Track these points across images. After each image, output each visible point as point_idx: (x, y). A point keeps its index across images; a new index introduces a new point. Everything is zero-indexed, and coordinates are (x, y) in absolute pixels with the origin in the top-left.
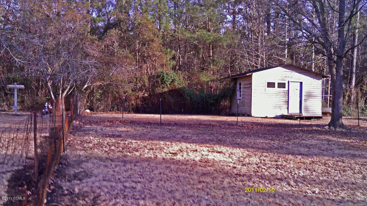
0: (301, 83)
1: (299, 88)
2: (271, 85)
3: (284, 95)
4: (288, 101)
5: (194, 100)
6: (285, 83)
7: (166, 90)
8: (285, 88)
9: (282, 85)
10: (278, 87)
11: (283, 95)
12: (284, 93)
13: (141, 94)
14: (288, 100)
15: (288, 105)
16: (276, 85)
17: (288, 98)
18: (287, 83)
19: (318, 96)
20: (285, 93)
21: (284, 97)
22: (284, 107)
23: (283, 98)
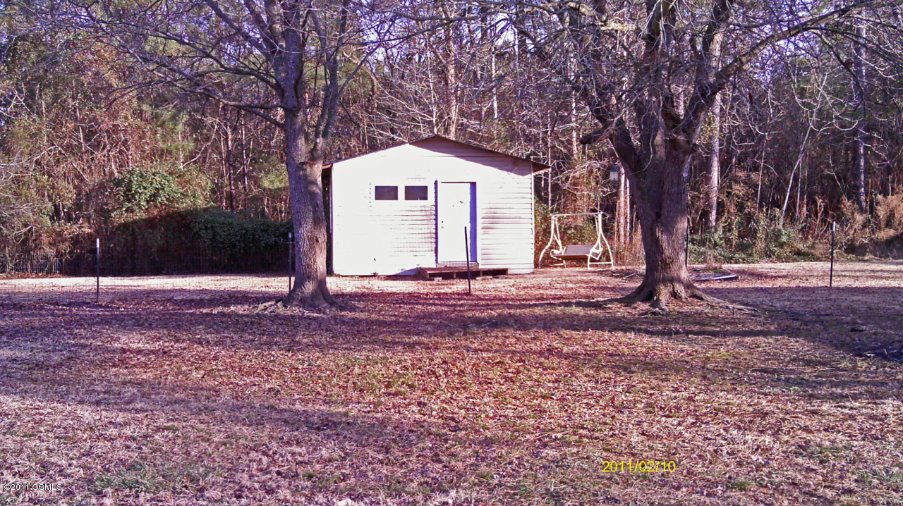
0: (473, 185)
1: (468, 199)
2: (386, 193)
3: (425, 218)
4: (436, 233)
5: (221, 237)
6: (426, 187)
7: (140, 215)
8: (426, 198)
9: (417, 193)
10: (407, 198)
11: (422, 218)
12: (424, 213)
13: (71, 229)
14: (436, 229)
15: (436, 243)
16: (401, 193)
17: (436, 224)
18: (433, 186)
19: (523, 216)
20: (428, 213)
21: (425, 222)
22: (427, 249)
23: (423, 227)
